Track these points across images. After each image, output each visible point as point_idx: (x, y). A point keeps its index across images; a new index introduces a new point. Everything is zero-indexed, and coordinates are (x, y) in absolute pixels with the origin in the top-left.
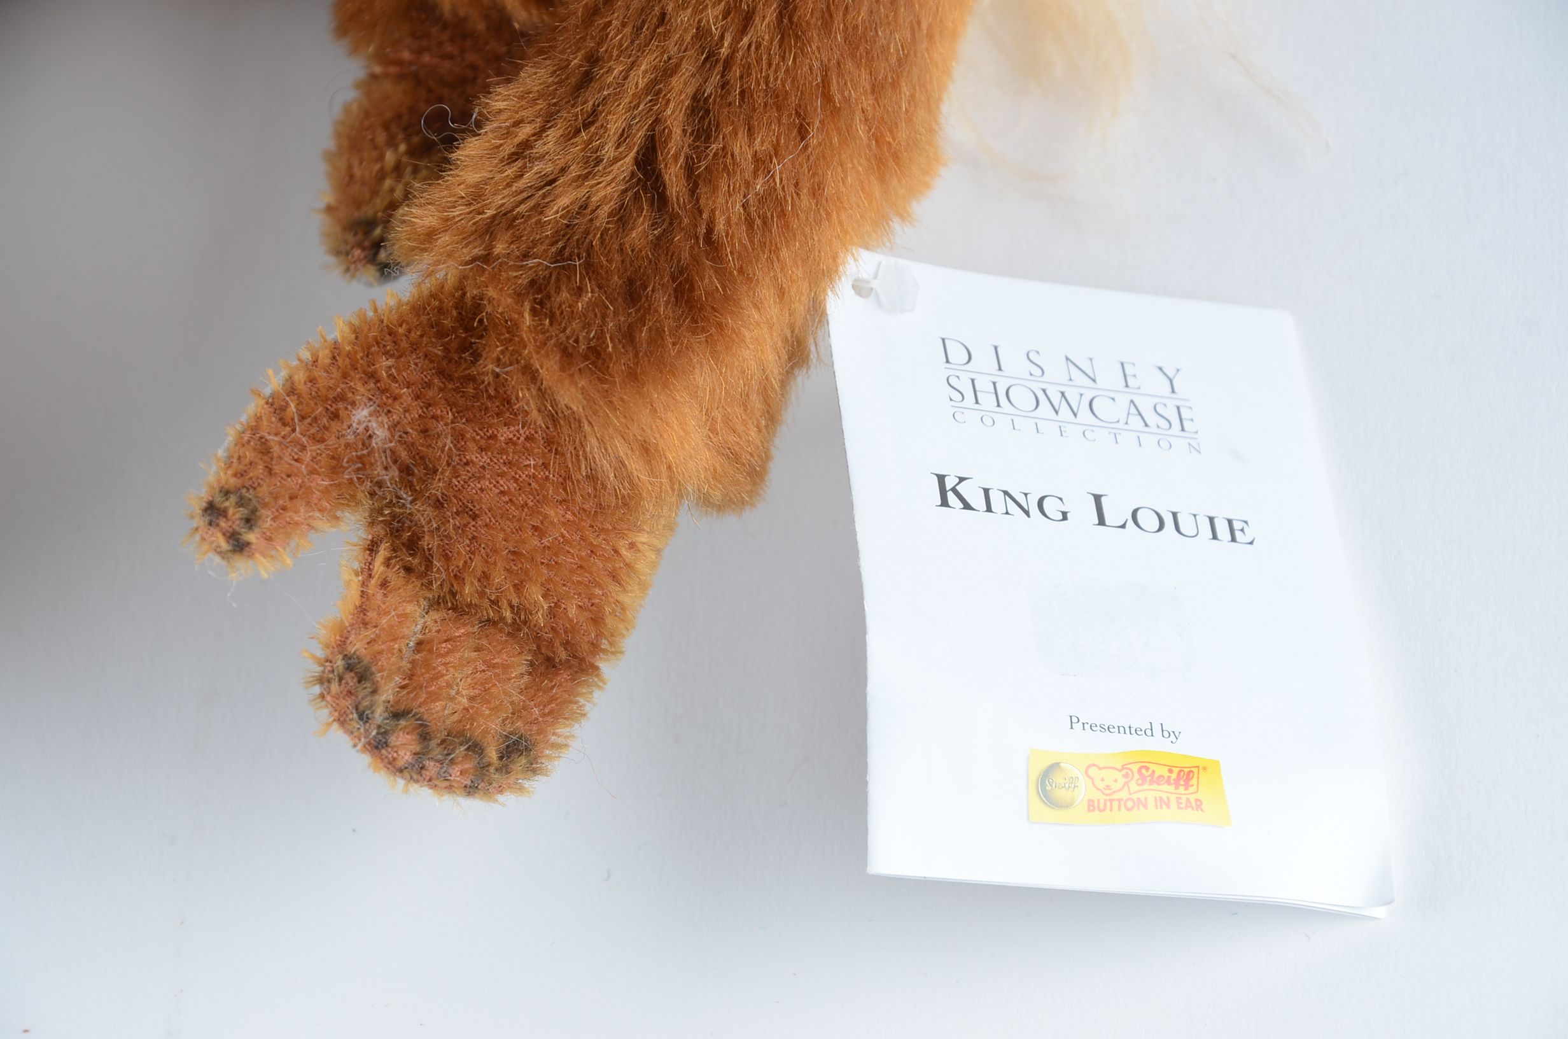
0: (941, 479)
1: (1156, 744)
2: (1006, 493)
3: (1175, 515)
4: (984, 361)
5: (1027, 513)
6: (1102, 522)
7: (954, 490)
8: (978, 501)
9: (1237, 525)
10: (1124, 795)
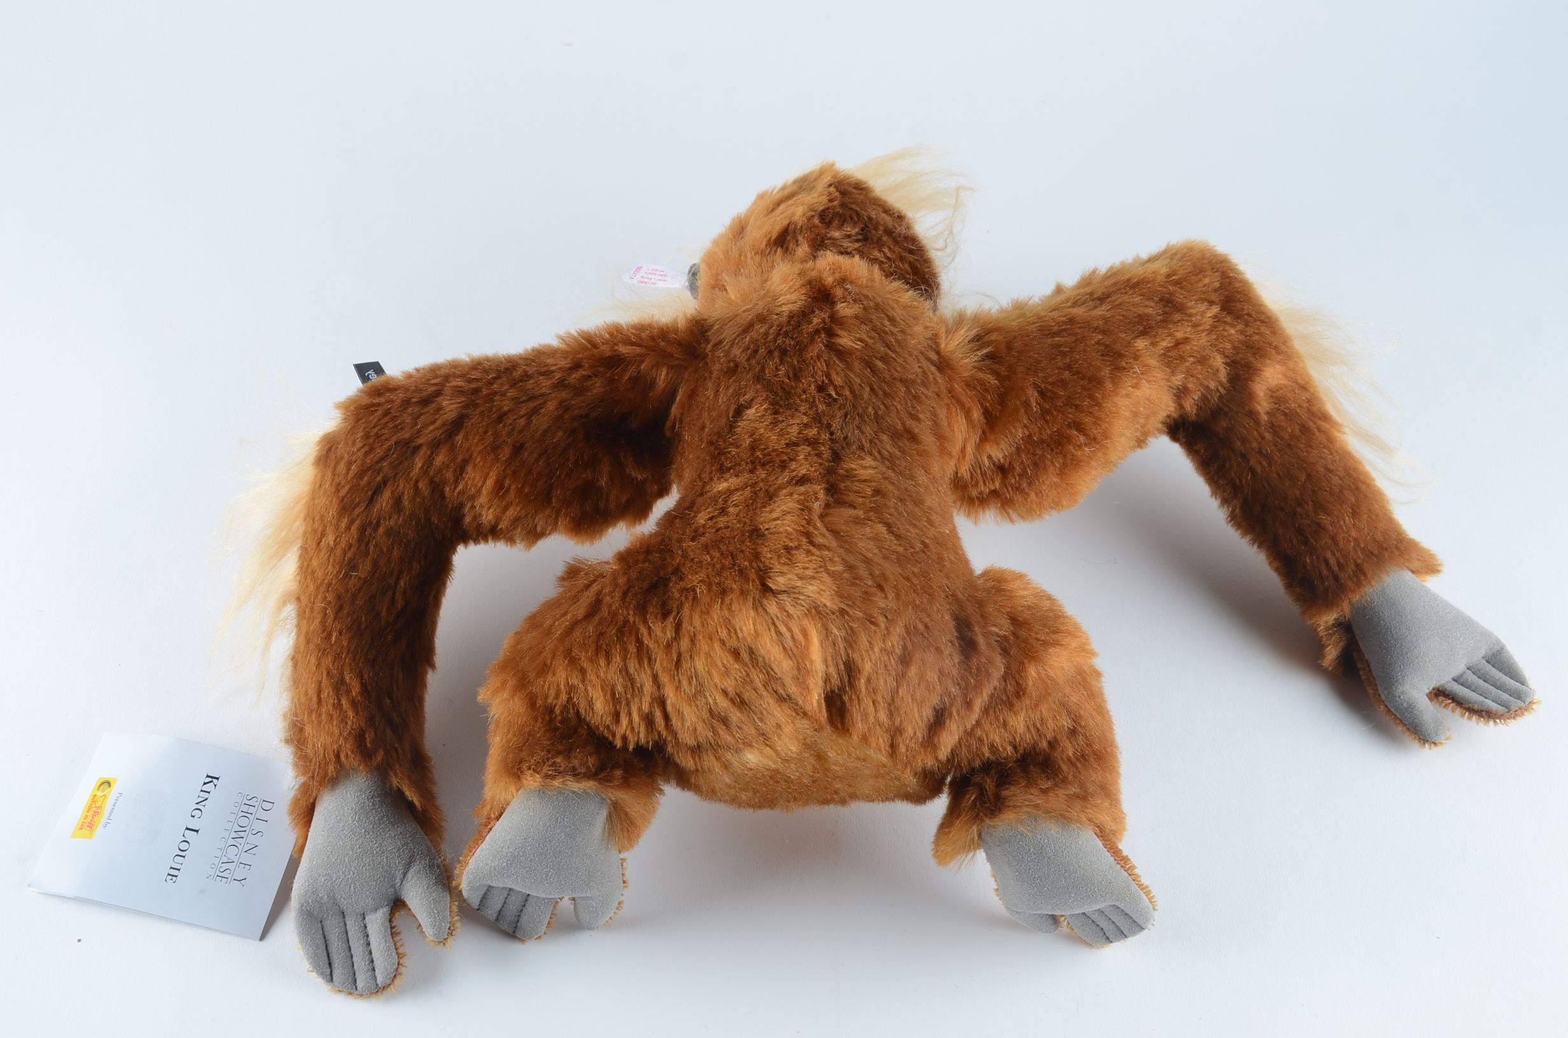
0: (217, 779)
1: (103, 818)
2: (206, 799)
3: (184, 857)
4: (262, 814)
5: (197, 803)
6: (187, 829)
7: (212, 781)
8: (206, 788)
9: (174, 878)
10: (93, 806)
